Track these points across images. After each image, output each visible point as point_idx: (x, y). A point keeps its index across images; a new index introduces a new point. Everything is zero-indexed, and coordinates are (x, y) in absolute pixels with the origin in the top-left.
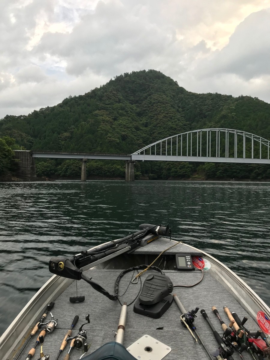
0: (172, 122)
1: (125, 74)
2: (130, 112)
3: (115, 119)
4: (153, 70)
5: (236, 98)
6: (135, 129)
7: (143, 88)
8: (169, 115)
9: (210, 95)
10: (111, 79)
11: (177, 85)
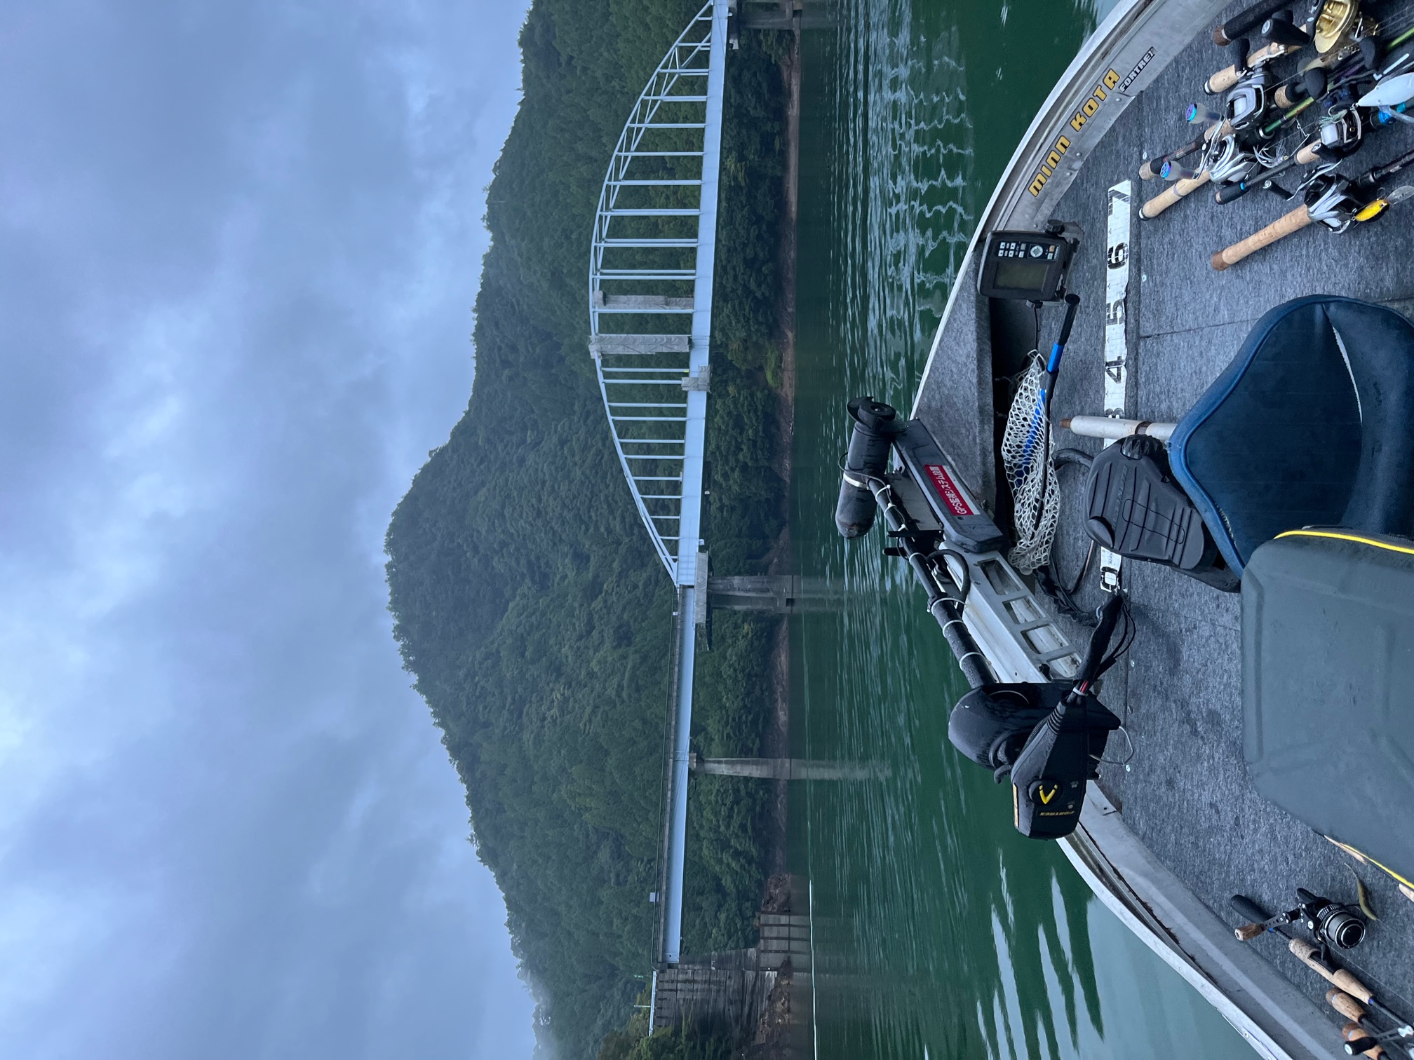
0: (575, 464)
1: (397, 638)
2: (534, 618)
3: (558, 672)
4: (388, 535)
5: (493, 239)
6: (596, 597)
7: (450, 573)
8: (547, 477)
9: (479, 333)
10: (415, 686)
11: (444, 450)
